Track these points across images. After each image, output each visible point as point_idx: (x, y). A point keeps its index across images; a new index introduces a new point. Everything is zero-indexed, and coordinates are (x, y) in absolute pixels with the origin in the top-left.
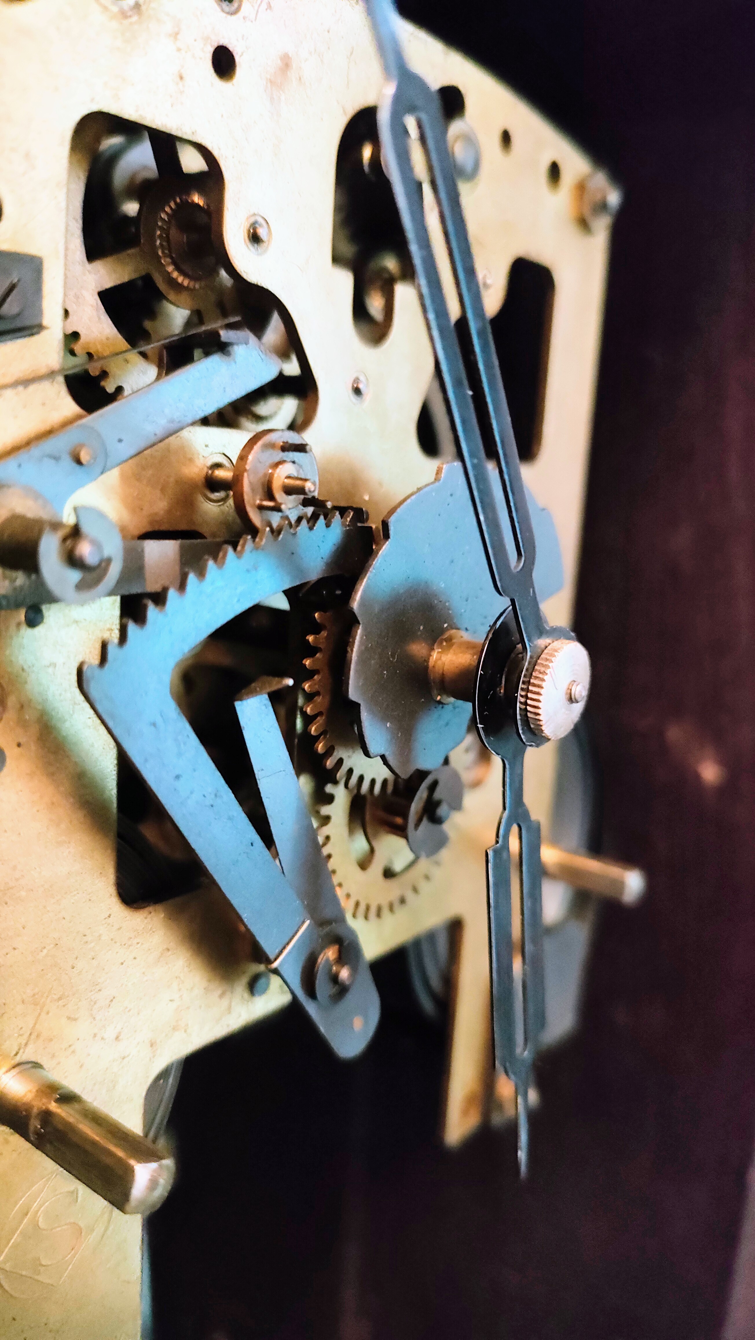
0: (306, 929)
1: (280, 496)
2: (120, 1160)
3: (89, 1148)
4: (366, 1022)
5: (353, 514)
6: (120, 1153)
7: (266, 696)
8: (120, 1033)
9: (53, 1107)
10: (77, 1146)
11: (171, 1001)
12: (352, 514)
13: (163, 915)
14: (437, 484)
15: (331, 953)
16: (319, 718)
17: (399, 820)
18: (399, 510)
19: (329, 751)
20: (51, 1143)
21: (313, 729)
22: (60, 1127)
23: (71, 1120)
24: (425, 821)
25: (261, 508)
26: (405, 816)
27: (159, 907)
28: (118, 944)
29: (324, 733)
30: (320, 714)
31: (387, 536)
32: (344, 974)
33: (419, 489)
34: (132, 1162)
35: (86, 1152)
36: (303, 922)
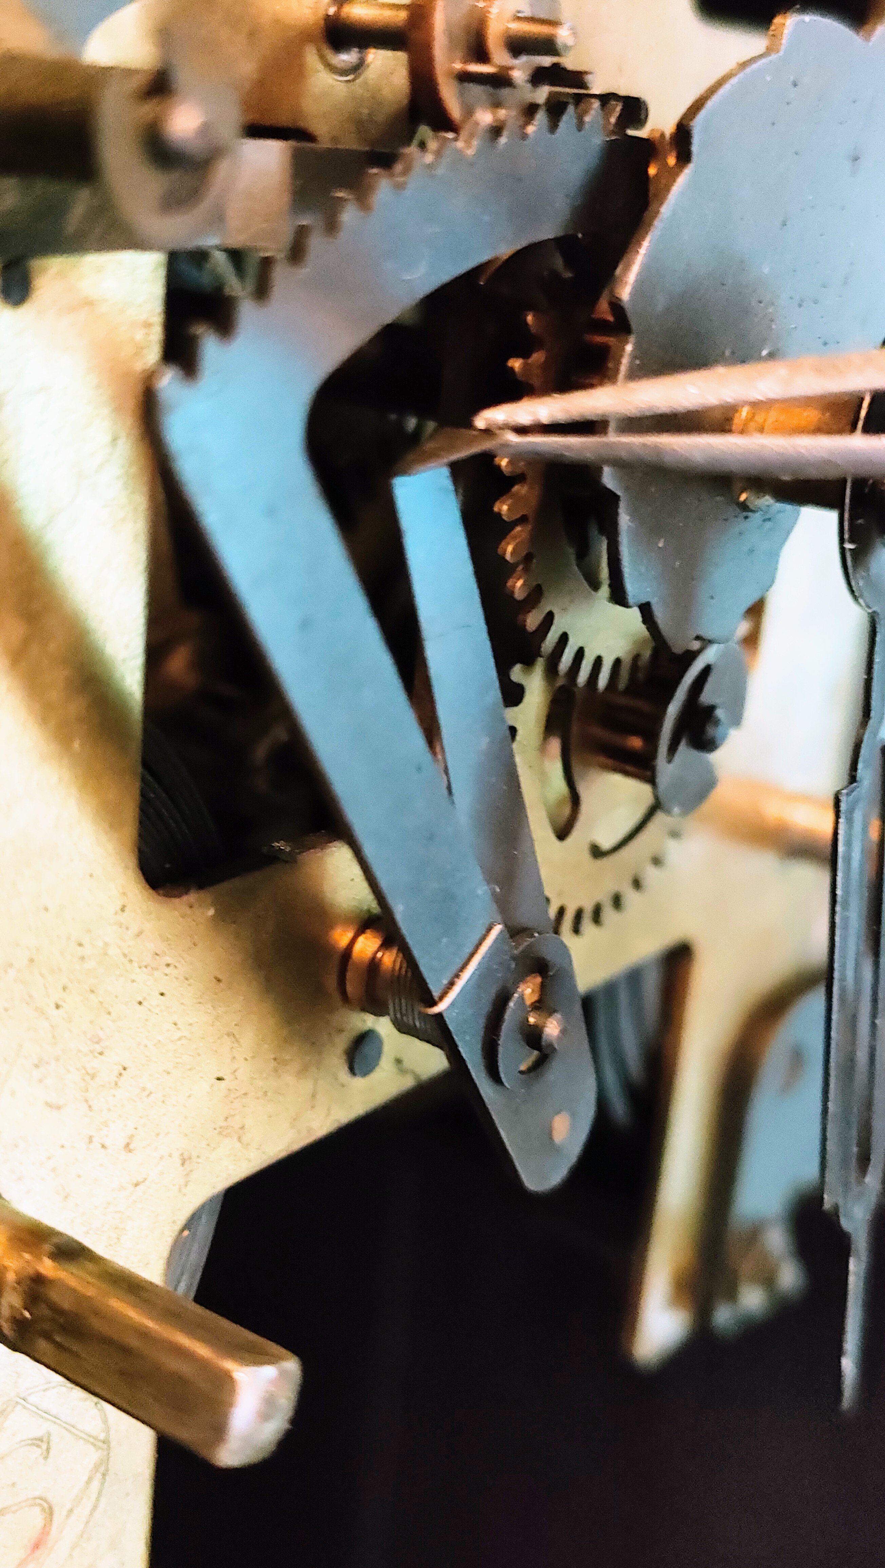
0: (496, 940)
1: (500, 57)
2: (203, 1365)
3: (134, 1342)
4: (573, 1127)
5: (622, 110)
6: (202, 1350)
7: (445, 472)
8: (132, 1137)
9: (47, 1267)
10: (107, 1342)
11: (219, 1079)
12: (619, 109)
13: (211, 912)
14: (773, 57)
15: (528, 991)
16: (518, 529)
17: (636, 743)
18: (709, 104)
19: (535, 596)
20: (48, 1337)
21: (510, 548)
22: (66, 1304)
23: (90, 1292)
24: (683, 747)
25: (465, 78)
26: (651, 736)
27: (206, 896)
28: (135, 964)
29: (528, 559)
30: (523, 520)
31: (685, 157)
32: (552, 1029)
33: (744, 65)
34: (229, 1365)
35: (126, 1351)
36: (489, 929)
